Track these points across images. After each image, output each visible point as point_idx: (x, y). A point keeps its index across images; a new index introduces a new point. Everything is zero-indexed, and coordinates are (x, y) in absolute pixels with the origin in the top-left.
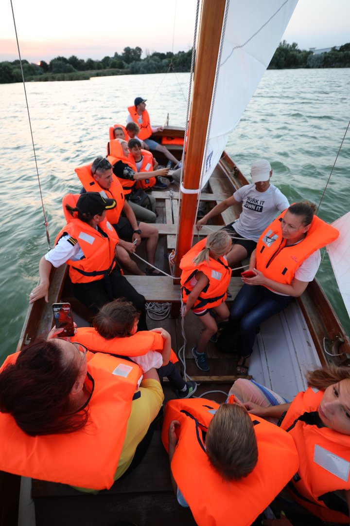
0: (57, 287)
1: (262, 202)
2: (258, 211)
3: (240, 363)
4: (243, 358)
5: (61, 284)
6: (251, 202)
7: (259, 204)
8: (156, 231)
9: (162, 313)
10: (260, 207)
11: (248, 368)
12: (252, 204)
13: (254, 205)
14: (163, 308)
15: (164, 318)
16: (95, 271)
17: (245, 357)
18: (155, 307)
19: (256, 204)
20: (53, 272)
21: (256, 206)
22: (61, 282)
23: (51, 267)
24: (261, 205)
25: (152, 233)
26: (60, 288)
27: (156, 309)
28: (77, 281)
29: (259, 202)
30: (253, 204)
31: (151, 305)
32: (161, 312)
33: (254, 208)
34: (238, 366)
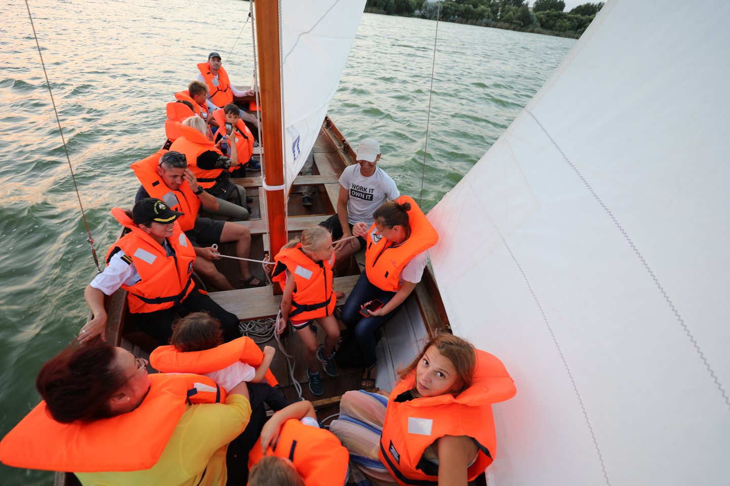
0: (117, 321)
1: (371, 190)
2: (368, 200)
3: (365, 376)
4: (367, 369)
5: (120, 317)
6: (359, 190)
7: (368, 193)
8: (247, 231)
9: (266, 333)
10: (370, 196)
11: (374, 381)
12: (359, 192)
13: (363, 193)
14: (266, 326)
15: (269, 339)
16: (159, 297)
17: (369, 368)
18: (256, 327)
19: (365, 192)
20: (107, 301)
21: (365, 194)
22: (121, 313)
23: (103, 296)
24: (371, 193)
25: (242, 234)
26: (120, 321)
27: (258, 330)
28: (136, 310)
29: (368, 190)
30: (361, 192)
31: (250, 326)
32: (264, 332)
33: (363, 197)
34: (363, 380)
